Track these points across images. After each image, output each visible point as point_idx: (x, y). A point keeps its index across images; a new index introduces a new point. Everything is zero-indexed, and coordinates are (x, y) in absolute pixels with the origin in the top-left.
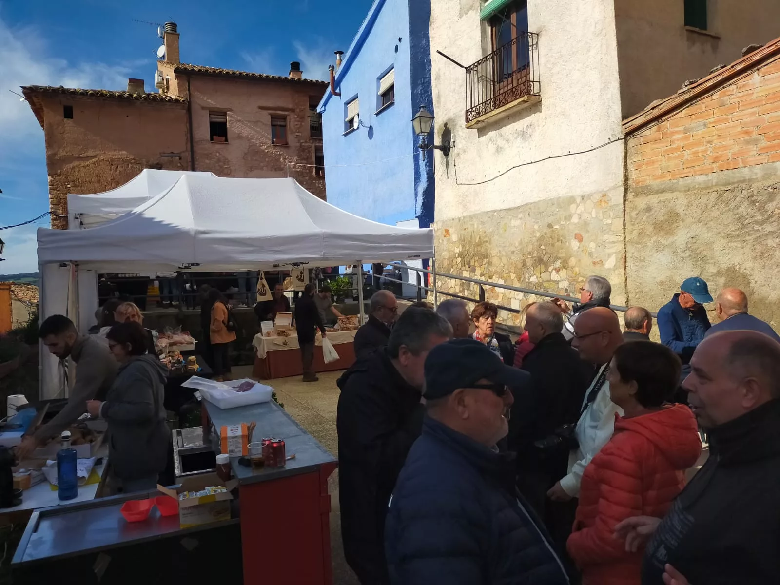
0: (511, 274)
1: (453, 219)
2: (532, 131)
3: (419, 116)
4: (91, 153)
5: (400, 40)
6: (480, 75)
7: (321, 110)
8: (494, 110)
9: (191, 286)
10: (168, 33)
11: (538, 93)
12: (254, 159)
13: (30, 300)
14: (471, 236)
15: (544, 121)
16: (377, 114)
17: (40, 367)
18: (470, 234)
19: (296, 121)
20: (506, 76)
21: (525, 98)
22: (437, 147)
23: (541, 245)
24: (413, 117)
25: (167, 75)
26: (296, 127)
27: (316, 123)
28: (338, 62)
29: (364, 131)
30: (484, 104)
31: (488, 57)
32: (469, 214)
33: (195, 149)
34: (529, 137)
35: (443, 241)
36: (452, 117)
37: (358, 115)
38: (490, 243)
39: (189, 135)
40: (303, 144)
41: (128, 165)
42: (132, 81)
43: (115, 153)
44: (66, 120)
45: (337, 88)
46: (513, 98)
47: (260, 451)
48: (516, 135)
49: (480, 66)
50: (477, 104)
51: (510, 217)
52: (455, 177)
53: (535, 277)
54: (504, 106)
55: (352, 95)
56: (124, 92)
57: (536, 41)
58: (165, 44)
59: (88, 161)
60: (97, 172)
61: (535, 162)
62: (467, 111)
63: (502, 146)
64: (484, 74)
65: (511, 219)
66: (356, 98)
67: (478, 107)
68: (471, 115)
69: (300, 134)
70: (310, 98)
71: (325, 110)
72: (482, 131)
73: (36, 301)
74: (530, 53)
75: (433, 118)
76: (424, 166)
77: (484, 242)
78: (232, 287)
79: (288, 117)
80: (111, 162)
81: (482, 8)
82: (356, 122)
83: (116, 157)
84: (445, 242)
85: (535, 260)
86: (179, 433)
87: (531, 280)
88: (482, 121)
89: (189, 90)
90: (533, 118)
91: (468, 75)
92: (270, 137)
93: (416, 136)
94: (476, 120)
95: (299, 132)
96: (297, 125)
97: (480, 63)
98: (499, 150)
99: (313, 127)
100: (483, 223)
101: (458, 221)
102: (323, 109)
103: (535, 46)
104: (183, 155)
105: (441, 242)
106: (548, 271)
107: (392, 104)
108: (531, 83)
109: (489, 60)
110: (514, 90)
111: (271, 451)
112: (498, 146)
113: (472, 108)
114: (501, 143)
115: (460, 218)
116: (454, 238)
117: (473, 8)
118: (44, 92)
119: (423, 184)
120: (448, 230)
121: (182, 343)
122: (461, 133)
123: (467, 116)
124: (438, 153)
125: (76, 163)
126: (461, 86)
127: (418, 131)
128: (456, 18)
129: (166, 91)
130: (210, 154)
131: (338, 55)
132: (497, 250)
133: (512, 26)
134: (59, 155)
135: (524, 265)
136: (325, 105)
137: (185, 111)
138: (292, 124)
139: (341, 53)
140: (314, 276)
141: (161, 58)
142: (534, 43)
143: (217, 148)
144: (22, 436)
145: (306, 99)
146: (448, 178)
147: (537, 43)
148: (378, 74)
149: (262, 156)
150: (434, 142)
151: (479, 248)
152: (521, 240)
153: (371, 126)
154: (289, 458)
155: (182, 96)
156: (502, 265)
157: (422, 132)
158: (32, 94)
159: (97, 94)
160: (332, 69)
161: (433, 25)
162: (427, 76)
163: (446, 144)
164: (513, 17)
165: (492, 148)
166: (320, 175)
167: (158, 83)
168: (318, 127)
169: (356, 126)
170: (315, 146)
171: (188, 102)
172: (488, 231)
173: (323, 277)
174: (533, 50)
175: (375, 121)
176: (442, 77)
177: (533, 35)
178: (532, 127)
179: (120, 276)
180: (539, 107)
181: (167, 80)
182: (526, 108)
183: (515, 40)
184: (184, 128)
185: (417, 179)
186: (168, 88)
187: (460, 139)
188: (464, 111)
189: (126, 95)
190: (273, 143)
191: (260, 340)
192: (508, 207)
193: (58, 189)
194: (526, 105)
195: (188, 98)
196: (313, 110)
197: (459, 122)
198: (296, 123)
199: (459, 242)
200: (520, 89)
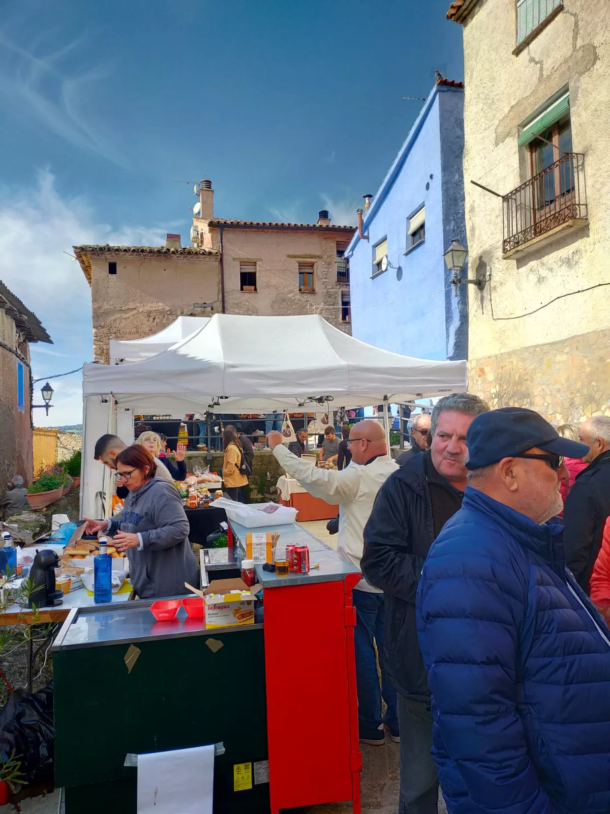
0: (557, 414)
1: (489, 357)
2: (579, 258)
3: (452, 250)
4: (131, 306)
5: (431, 177)
6: (518, 203)
7: (349, 255)
8: (534, 238)
9: (220, 429)
10: (202, 190)
11: (584, 216)
12: (282, 306)
13: (73, 447)
14: (510, 374)
15: (592, 246)
16: (407, 254)
17: (81, 494)
18: (509, 372)
19: (323, 268)
20: (548, 203)
21: (570, 222)
22: (471, 282)
23: (592, 382)
24: (444, 252)
25: (202, 230)
26: (323, 273)
27: (342, 269)
28: (366, 206)
29: (393, 272)
30: (523, 232)
31: (528, 183)
32: (507, 351)
33: (226, 299)
34: (575, 264)
35: (477, 381)
36: (488, 249)
37: (387, 257)
38: (532, 382)
39: (220, 286)
40: (330, 290)
41: (164, 316)
42: (170, 236)
43: (153, 305)
44: (110, 275)
45: (365, 231)
46: (556, 224)
47: (284, 557)
48: (560, 263)
49: (518, 194)
50: (516, 233)
51: (555, 352)
52: (491, 312)
53: (585, 417)
54: (547, 233)
55: (380, 237)
56: (163, 247)
57: (582, 161)
58: (201, 201)
59: (128, 313)
60: (136, 323)
61: (582, 291)
62: (505, 241)
63: (544, 276)
64: (523, 202)
65: (556, 355)
66: (385, 239)
67: (517, 236)
68: (509, 245)
69: (327, 280)
70: (338, 243)
71: (352, 255)
72: (521, 262)
73: (79, 448)
74: (576, 174)
75: (467, 252)
76: (457, 304)
77: (525, 380)
78: (257, 430)
79: (315, 264)
80: (149, 314)
81: (521, 133)
82: (384, 264)
83: (154, 309)
84: (480, 383)
85: (585, 398)
86: (206, 553)
87: (580, 420)
88: (522, 251)
89: (222, 242)
90: (579, 244)
91: (505, 204)
92: (298, 285)
93: (447, 271)
94: (514, 250)
95: (326, 278)
96: (324, 271)
97: (519, 191)
98: (541, 280)
99: (340, 272)
100: (523, 360)
101: (494, 359)
102: (351, 253)
103: (580, 167)
104: (214, 305)
105: (475, 382)
106: (601, 410)
107: (423, 242)
108: (577, 206)
109: (528, 187)
110: (557, 215)
111: (295, 556)
112: (540, 276)
113: (510, 238)
114: (543, 272)
115: (497, 355)
116: (490, 377)
117: (511, 135)
118: (93, 250)
119: (456, 323)
120: (483, 369)
121: (209, 481)
122: (497, 265)
123: (504, 246)
124: (472, 288)
125: (118, 316)
126: (497, 217)
127: (450, 266)
128: (492, 147)
129: (200, 245)
130: (240, 303)
131: (367, 198)
132: (540, 389)
133: (554, 147)
134: (103, 309)
135: (572, 404)
136: (353, 249)
137: (217, 263)
138: (319, 271)
139: (370, 196)
140: (338, 418)
141: (196, 214)
142: (580, 163)
143: (247, 297)
144: (64, 548)
145: (334, 245)
146: (483, 314)
147: (583, 164)
148: (408, 214)
149: (289, 303)
150: (467, 277)
151: (519, 387)
152: (568, 376)
153: (400, 267)
154: (313, 567)
155: (215, 248)
156: (546, 404)
157: (454, 267)
158: (82, 253)
159: (138, 250)
160: (361, 212)
161: (466, 158)
162: (461, 211)
163: (481, 278)
164: (556, 139)
165: (533, 278)
166: (346, 320)
167: (194, 238)
168: (345, 273)
169: (384, 267)
170: (342, 291)
171: (220, 254)
172: (529, 367)
173: (348, 420)
174: (578, 171)
175: (403, 262)
176: (476, 209)
177: (578, 155)
178: (578, 253)
179: (154, 418)
180: (586, 231)
181: (202, 234)
182: (571, 233)
183: (557, 163)
184: (216, 279)
185: (449, 319)
186: (202, 242)
187: (496, 272)
188: (501, 242)
189: (164, 250)
190: (300, 290)
191: (284, 482)
192: (551, 341)
193: (101, 340)
194: (571, 230)
195: (221, 250)
196: (341, 257)
197: (495, 254)
198: (323, 270)
199: (496, 382)
200: (564, 213)
